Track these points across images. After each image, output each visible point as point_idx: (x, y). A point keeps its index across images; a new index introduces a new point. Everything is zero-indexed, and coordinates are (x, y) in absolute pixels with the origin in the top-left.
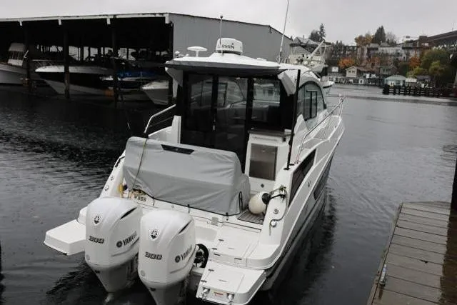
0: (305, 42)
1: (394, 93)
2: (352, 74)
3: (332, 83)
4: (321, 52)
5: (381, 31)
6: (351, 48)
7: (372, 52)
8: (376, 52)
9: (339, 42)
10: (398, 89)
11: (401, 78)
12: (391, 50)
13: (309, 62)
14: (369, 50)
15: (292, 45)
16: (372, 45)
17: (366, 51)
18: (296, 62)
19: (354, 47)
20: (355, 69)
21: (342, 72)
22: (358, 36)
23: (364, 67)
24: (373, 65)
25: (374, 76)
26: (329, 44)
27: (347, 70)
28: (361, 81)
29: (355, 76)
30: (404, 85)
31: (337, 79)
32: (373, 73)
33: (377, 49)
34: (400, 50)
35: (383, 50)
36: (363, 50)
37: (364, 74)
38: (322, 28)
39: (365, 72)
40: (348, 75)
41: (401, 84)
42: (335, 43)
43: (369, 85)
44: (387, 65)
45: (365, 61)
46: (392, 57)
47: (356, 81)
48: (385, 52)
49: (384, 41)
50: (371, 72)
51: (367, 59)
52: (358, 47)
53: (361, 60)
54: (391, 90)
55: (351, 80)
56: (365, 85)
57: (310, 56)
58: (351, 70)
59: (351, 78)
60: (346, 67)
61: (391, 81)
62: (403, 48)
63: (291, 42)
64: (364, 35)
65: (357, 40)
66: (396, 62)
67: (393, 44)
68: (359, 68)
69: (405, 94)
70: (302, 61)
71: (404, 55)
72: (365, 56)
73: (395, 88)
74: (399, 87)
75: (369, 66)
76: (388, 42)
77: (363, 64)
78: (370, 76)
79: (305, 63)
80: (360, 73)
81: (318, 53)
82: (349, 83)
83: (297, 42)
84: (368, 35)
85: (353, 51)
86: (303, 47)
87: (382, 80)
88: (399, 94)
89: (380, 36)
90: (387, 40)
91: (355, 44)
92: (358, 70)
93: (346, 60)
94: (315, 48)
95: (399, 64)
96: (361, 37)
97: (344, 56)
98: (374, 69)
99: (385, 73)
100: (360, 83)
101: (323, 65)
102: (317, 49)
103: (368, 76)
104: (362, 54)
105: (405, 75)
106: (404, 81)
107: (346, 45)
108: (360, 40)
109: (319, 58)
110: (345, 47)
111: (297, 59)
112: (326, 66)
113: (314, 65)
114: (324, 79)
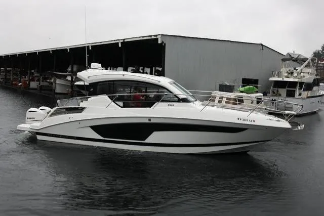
0: (296, 57)
4: (311, 64)
13: (299, 74)
15: (284, 60)
18: (286, 74)
57: (299, 69)
63: (283, 57)
70: (292, 73)
79: (295, 74)
81: (308, 66)
83: (289, 57)
86: (293, 61)
94: (305, 62)
101: (314, 77)
102: (307, 62)
109: (310, 70)
111: (287, 72)
112: (318, 77)
113: (304, 77)
114: (315, 88)
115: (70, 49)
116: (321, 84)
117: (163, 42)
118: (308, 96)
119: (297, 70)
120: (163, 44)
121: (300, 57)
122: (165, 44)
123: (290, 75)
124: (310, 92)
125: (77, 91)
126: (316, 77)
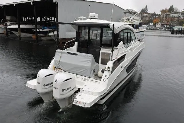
1: (177, 34)
2: (158, 26)
3: (145, 30)
5: (172, 7)
6: (158, 15)
7: (168, 16)
8: (169, 16)
9: (154, 12)
10: (178, 32)
11: (180, 27)
12: (176, 15)
13: (132, 20)
14: (166, 15)
15: (125, 13)
16: (168, 13)
17: (165, 16)
18: (126, 20)
19: (160, 14)
20: (160, 23)
21: (155, 25)
22: (162, 10)
23: (164, 22)
24: (168, 21)
25: (168, 26)
26: (149, 13)
27: (157, 24)
28: (163, 29)
29: (160, 27)
30: (181, 30)
31: (152, 28)
32: (168, 25)
33: (170, 15)
34: (180, 15)
35: (172, 15)
36: (164, 15)
37: (164, 26)
38: (146, 7)
39: (164, 25)
40: (157, 26)
41: (180, 29)
42: (152, 13)
43: (166, 30)
44: (174, 21)
45: (165, 20)
46: (177, 18)
47: (160, 29)
48: (173, 16)
49: (173, 11)
50: (167, 25)
51: (166, 19)
52: (161, 14)
53: (163, 20)
54: (175, 32)
55: (158, 28)
56: (164, 30)
58: (158, 24)
59: (158, 27)
60: (156, 23)
61: (176, 28)
62: (181, 14)
63: (125, 11)
64: (164, 9)
65: (161, 11)
66: (178, 20)
67: (177, 12)
68: (162, 23)
69: (181, 34)
70: (129, 20)
71: (182, 17)
72: (165, 18)
73: (177, 31)
74: (179, 31)
75: (166, 22)
76: (175, 12)
77: (164, 21)
78: (167, 26)
79: (130, 20)
80: (162, 25)
81: (136, 16)
82: (157, 29)
83: (127, 11)
84: (166, 9)
85: (159, 16)
86: (130, 13)
87: (172, 28)
88: (179, 34)
89: (171, 9)
90: (174, 11)
91: (160, 13)
92: (161, 24)
93: (156, 20)
94: (135, 14)
95: (180, 21)
96: (163, 10)
97: (156, 18)
98: (168, 23)
99: (173, 25)
100: (162, 29)
103: (165, 26)
104: (163, 17)
105: (182, 25)
106: (182, 28)
107: (156, 14)
108: (163, 11)
109: (138, 18)
110: (156, 15)
111: (126, 19)
112: (142, 22)
113: (135, 22)
114: (140, 28)
115: (3, 6)
116: (143, 25)
117: (56, 2)
118: (137, 32)
119: (131, 18)
120: (56, 3)
121: (133, 11)
122: (57, 3)
123: (128, 21)
124: (137, 30)
125: (10, 32)
126: (140, 22)
